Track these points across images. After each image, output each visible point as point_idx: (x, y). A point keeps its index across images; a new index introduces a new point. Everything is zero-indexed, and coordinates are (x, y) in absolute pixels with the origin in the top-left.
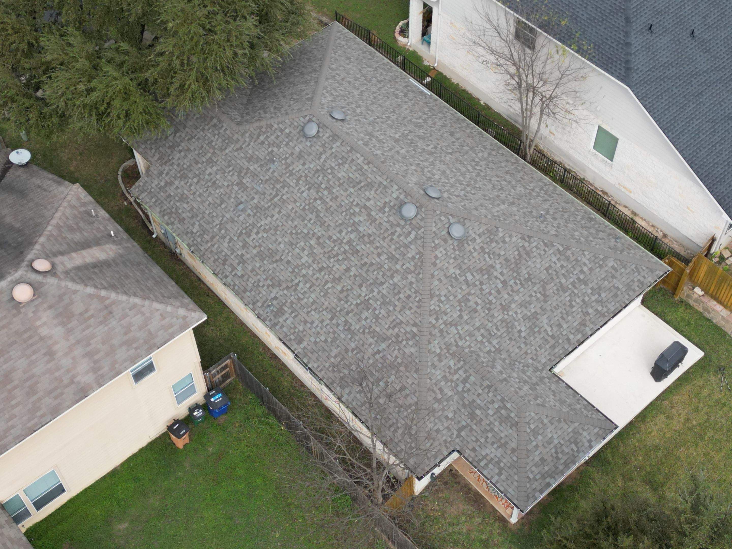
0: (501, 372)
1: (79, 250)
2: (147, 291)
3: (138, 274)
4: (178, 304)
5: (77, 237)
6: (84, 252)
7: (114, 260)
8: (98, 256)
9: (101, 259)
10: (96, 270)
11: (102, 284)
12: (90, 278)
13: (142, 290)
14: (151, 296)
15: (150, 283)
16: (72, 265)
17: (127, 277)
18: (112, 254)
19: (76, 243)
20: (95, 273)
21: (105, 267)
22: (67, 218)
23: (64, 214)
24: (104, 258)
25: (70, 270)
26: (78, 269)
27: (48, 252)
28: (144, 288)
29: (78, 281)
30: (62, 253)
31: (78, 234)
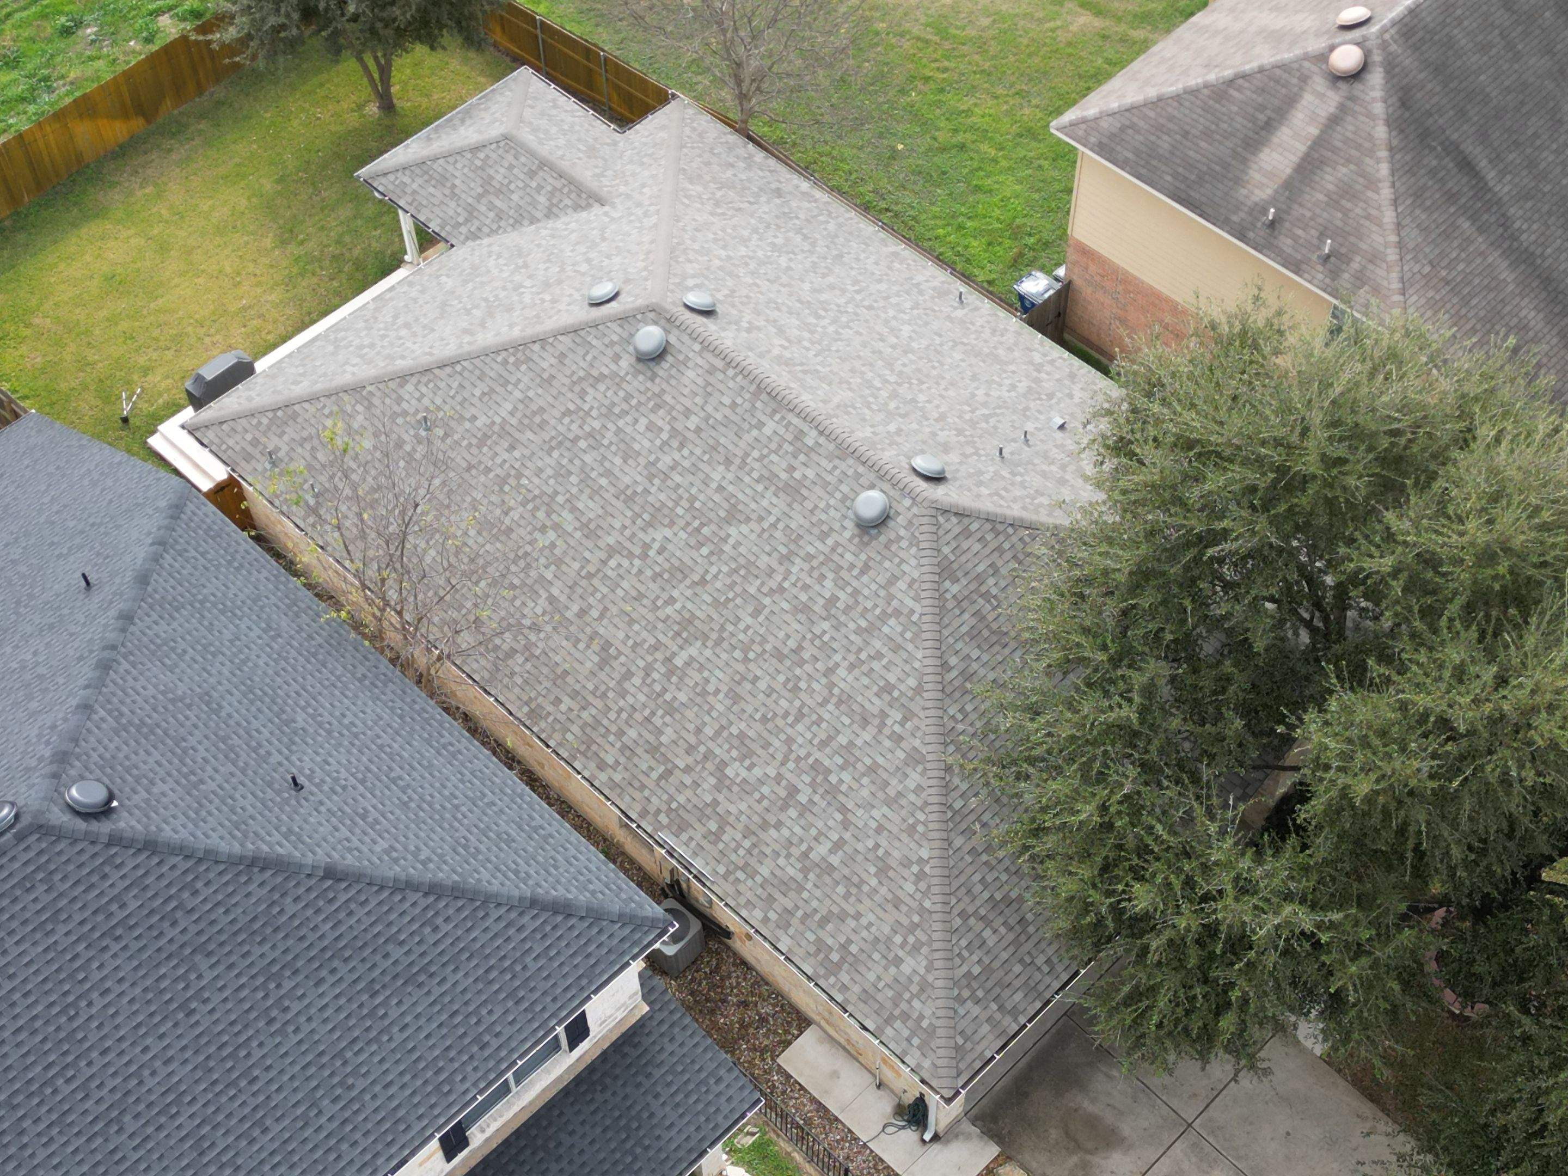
0: (539, 188)
1: (1311, 148)
2: (1162, 121)
3: (1191, 153)
4: (1104, 124)
5: (1329, 179)
6: (1302, 148)
7: (1245, 161)
8: (1274, 155)
9: (1267, 150)
10: (1262, 117)
11: (1240, 89)
12: (1262, 91)
13: (1171, 118)
14: (1152, 114)
15: (1165, 144)
16: (1304, 102)
17: (1207, 134)
18: (1255, 175)
19: (1323, 162)
20: (1262, 108)
21: (1251, 134)
22: (1368, 217)
23: (1380, 225)
24: (1262, 155)
25: (1301, 89)
26: (1291, 101)
27: (1357, 108)
28: (1171, 125)
29: (1278, 72)
30: (1334, 121)
31: (1331, 187)
